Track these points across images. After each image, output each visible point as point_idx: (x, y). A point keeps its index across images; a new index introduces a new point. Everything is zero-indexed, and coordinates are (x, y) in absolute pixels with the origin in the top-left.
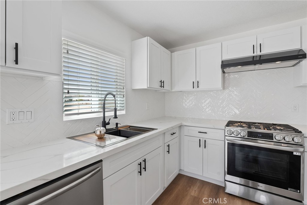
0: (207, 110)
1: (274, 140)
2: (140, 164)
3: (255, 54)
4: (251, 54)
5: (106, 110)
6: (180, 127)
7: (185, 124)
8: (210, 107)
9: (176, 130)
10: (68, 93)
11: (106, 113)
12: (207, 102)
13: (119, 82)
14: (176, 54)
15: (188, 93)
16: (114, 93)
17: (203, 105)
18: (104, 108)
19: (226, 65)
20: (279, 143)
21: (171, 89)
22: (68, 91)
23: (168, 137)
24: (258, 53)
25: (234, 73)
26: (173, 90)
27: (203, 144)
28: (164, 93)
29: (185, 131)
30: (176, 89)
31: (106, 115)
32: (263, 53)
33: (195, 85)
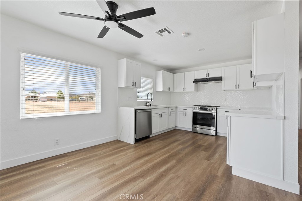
1: (208, 110)
2: (160, 115)
3: (207, 77)
4: (205, 77)
6: (176, 107)
7: (178, 106)
9: (174, 108)
10: (138, 93)
13: (151, 89)
14: (176, 75)
15: (181, 93)
16: (151, 93)
18: (147, 98)
19: (196, 81)
21: (174, 91)
23: (170, 110)
24: (208, 77)
27: (185, 114)
28: (171, 93)
29: (179, 109)
30: (176, 91)
31: (147, 101)
32: (210, 77)
33: (184, 89)
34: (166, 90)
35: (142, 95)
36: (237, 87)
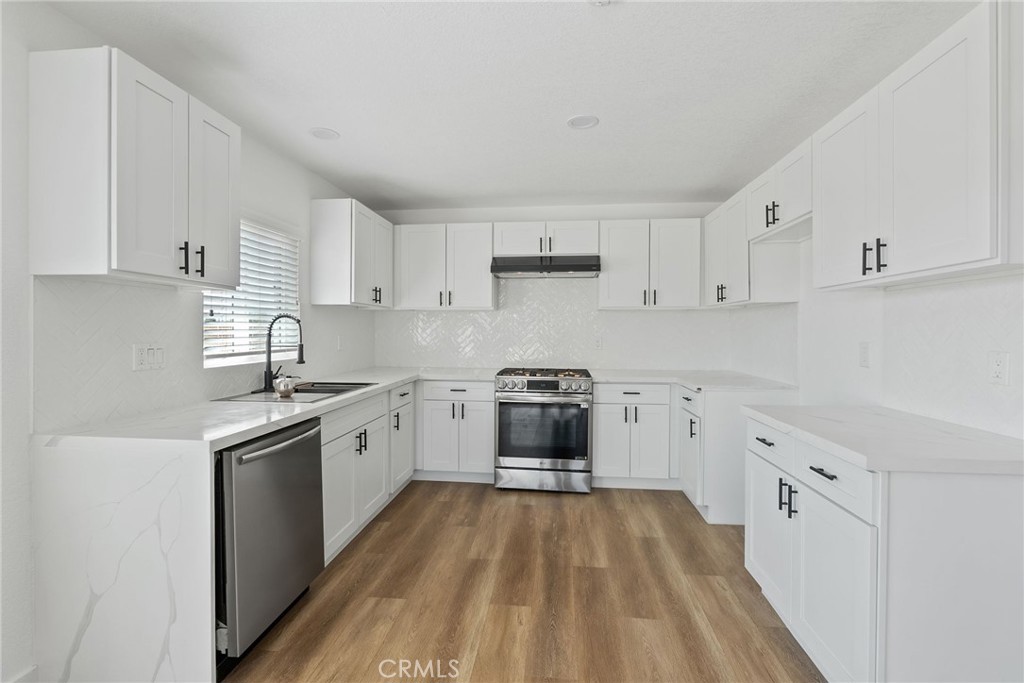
0: (468, 349)
1: (560, 390)
2: (359, 436)
3: (543, 254)
4: (538, 252)
5: (272, 349)
6: (416, 382)
7: (425, 376)
8: (473, 344)
9: (408, 389)
10: (212, 314)
11: (272, 354)
12: (468, 332)
13: (286, 290)
14: (403, 229)
15: (430, 313)
17: (460, 340)
18: (270, 344)
19: (501, 266)
20: (566, 393)
21: (394, 305)
22: (212, 311)
23: (396, 401)
24: (546, 253)
25: (515, 281)
26: (396, 308)
27: (459, 412)
29: (426, 390)
30: (405, 304)
31: (272, 360)
32: (554, 253)
33: (444, 298)
34: (367, 298)
35: (229, 318)
36: (650, 297)
